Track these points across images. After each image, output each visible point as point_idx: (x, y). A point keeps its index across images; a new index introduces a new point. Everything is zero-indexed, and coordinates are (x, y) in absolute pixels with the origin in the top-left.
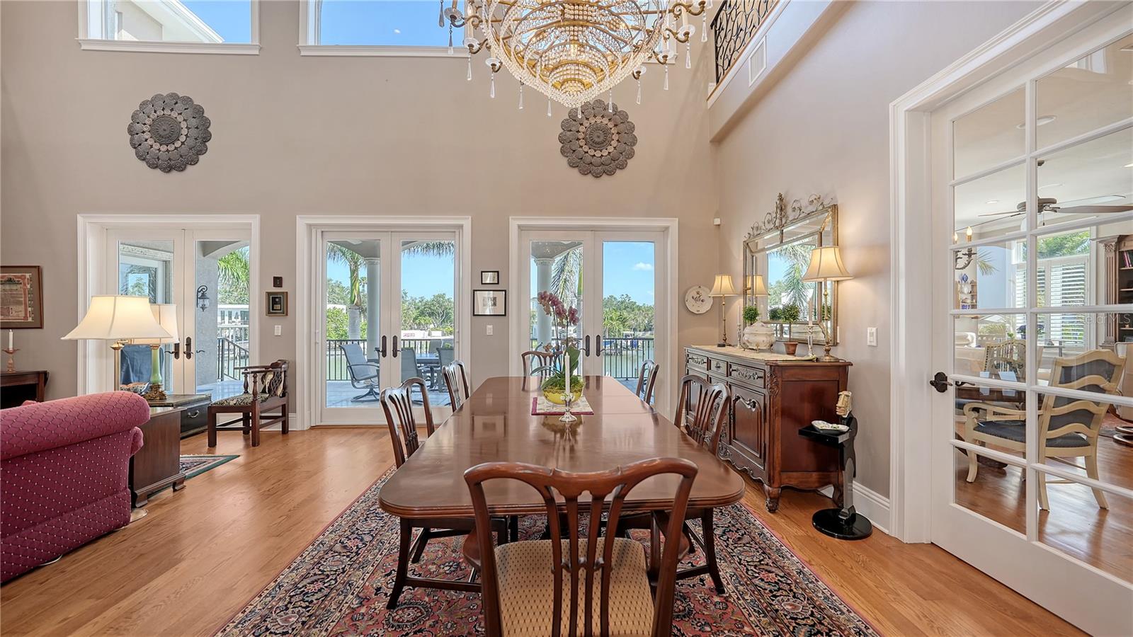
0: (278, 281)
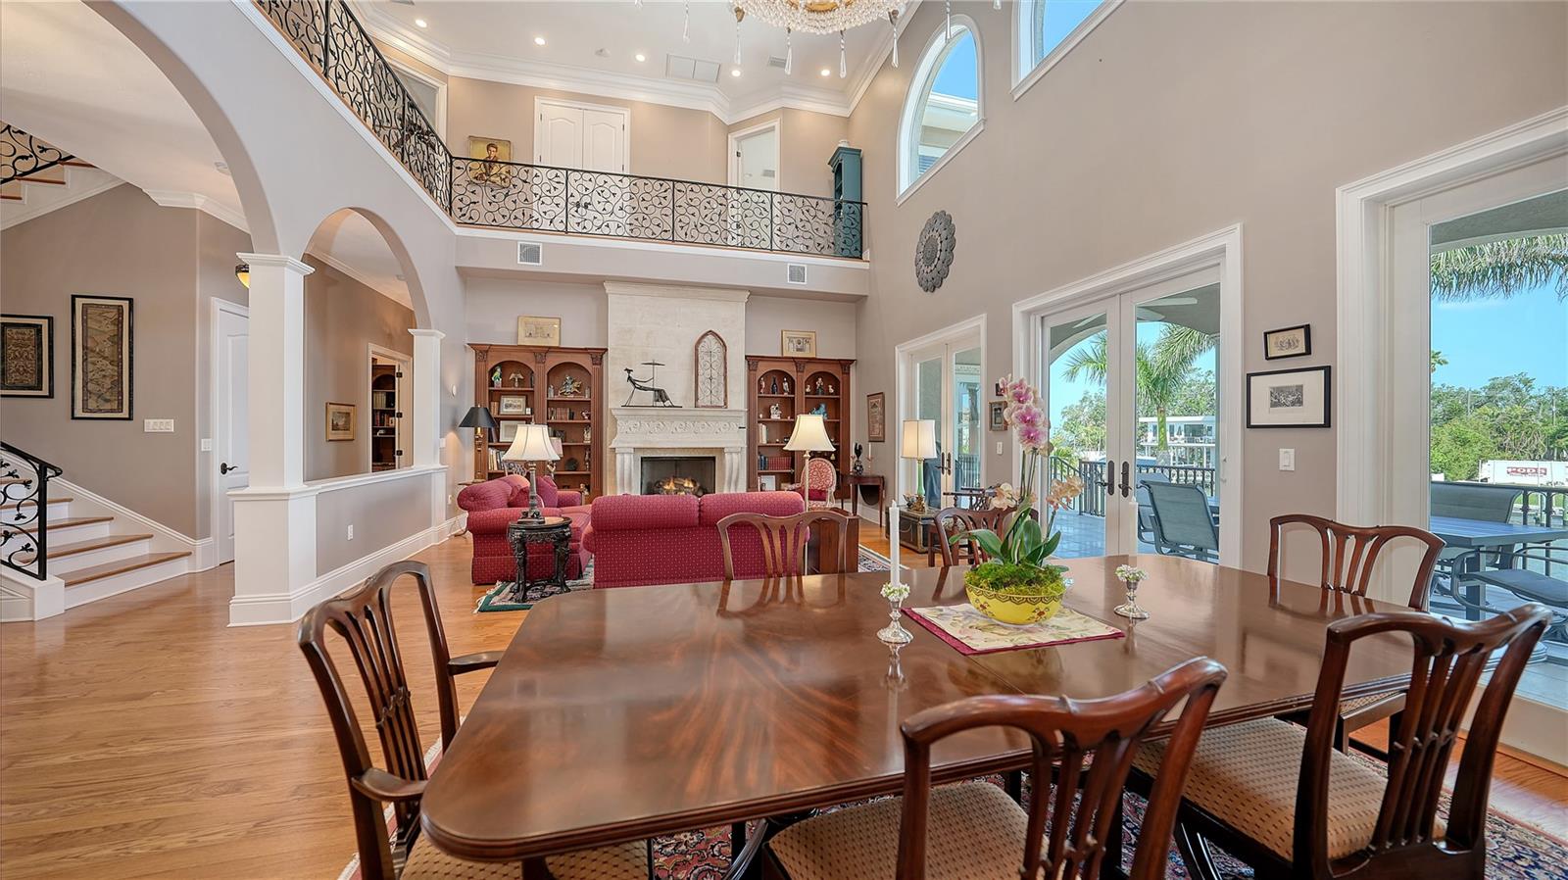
0: (999, 390)
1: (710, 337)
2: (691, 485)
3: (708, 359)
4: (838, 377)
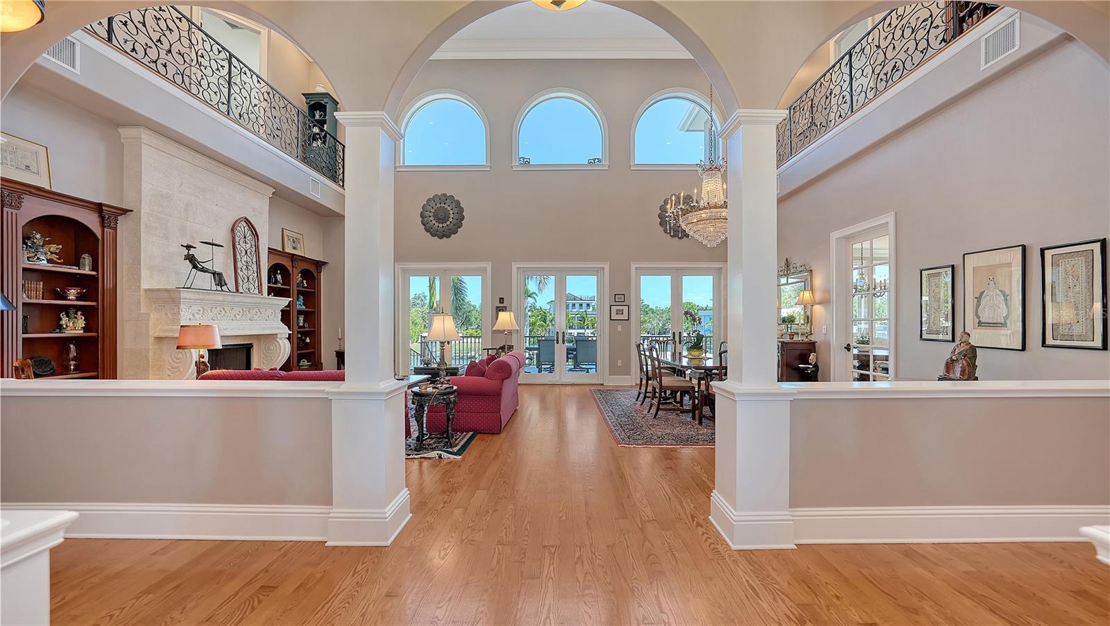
1: (243, 222)
3: (244, 245)
4: (315, 274)
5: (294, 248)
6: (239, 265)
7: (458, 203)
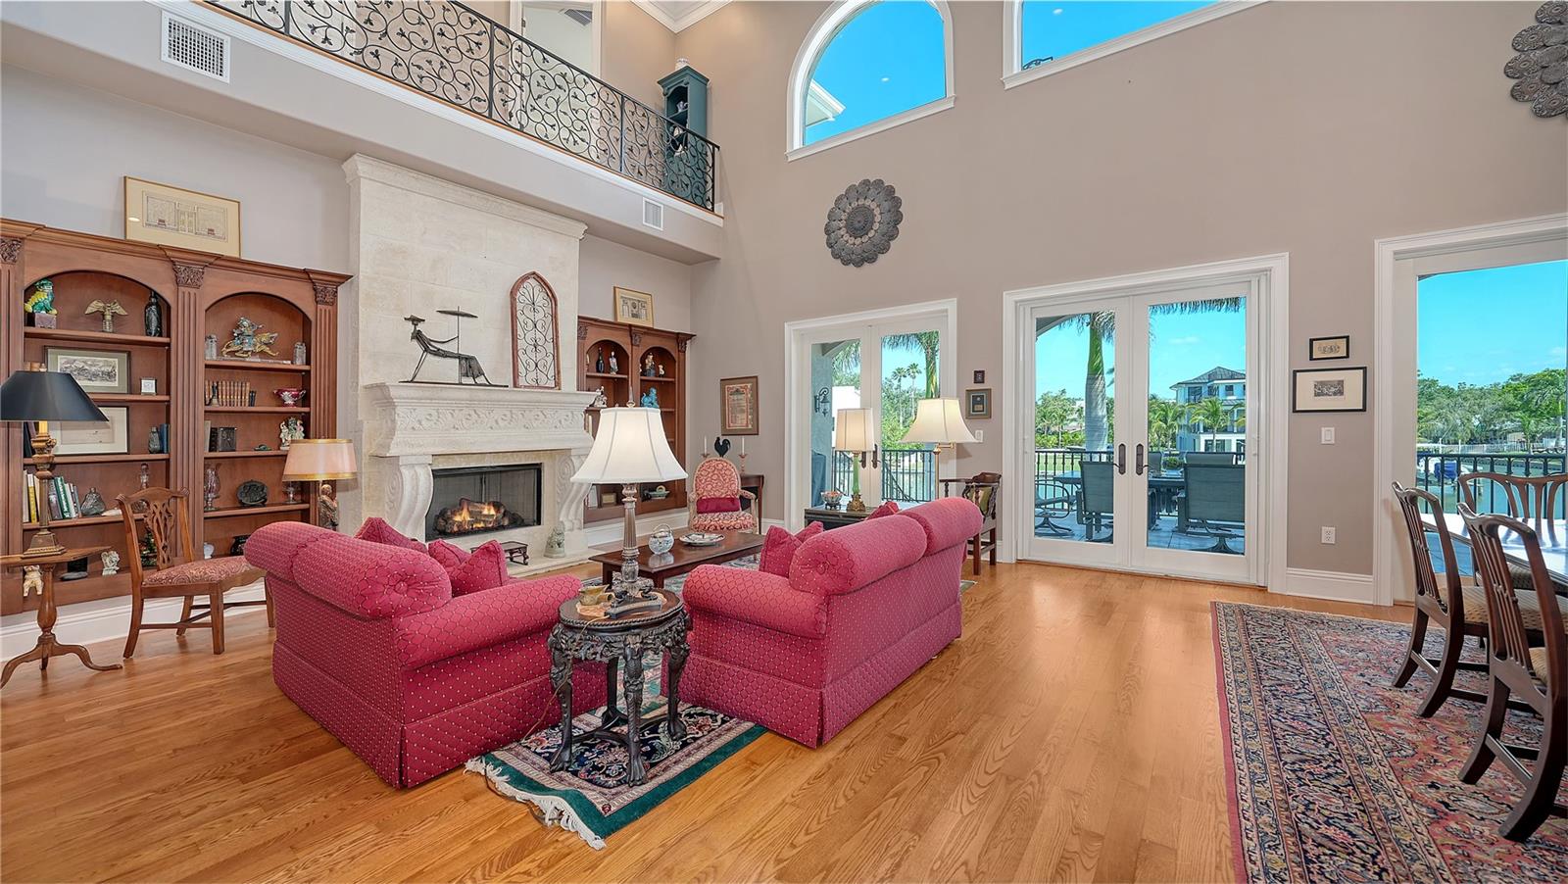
0: (979, 376)
1: (532, 281)
2: (493, 512)
3: (531, 315)
4: (675, 355)
5: (635, 316)
6: (521, 344)
7: (891, 191)
